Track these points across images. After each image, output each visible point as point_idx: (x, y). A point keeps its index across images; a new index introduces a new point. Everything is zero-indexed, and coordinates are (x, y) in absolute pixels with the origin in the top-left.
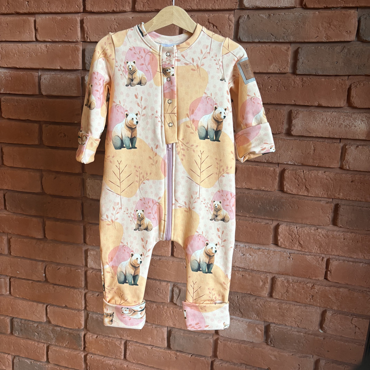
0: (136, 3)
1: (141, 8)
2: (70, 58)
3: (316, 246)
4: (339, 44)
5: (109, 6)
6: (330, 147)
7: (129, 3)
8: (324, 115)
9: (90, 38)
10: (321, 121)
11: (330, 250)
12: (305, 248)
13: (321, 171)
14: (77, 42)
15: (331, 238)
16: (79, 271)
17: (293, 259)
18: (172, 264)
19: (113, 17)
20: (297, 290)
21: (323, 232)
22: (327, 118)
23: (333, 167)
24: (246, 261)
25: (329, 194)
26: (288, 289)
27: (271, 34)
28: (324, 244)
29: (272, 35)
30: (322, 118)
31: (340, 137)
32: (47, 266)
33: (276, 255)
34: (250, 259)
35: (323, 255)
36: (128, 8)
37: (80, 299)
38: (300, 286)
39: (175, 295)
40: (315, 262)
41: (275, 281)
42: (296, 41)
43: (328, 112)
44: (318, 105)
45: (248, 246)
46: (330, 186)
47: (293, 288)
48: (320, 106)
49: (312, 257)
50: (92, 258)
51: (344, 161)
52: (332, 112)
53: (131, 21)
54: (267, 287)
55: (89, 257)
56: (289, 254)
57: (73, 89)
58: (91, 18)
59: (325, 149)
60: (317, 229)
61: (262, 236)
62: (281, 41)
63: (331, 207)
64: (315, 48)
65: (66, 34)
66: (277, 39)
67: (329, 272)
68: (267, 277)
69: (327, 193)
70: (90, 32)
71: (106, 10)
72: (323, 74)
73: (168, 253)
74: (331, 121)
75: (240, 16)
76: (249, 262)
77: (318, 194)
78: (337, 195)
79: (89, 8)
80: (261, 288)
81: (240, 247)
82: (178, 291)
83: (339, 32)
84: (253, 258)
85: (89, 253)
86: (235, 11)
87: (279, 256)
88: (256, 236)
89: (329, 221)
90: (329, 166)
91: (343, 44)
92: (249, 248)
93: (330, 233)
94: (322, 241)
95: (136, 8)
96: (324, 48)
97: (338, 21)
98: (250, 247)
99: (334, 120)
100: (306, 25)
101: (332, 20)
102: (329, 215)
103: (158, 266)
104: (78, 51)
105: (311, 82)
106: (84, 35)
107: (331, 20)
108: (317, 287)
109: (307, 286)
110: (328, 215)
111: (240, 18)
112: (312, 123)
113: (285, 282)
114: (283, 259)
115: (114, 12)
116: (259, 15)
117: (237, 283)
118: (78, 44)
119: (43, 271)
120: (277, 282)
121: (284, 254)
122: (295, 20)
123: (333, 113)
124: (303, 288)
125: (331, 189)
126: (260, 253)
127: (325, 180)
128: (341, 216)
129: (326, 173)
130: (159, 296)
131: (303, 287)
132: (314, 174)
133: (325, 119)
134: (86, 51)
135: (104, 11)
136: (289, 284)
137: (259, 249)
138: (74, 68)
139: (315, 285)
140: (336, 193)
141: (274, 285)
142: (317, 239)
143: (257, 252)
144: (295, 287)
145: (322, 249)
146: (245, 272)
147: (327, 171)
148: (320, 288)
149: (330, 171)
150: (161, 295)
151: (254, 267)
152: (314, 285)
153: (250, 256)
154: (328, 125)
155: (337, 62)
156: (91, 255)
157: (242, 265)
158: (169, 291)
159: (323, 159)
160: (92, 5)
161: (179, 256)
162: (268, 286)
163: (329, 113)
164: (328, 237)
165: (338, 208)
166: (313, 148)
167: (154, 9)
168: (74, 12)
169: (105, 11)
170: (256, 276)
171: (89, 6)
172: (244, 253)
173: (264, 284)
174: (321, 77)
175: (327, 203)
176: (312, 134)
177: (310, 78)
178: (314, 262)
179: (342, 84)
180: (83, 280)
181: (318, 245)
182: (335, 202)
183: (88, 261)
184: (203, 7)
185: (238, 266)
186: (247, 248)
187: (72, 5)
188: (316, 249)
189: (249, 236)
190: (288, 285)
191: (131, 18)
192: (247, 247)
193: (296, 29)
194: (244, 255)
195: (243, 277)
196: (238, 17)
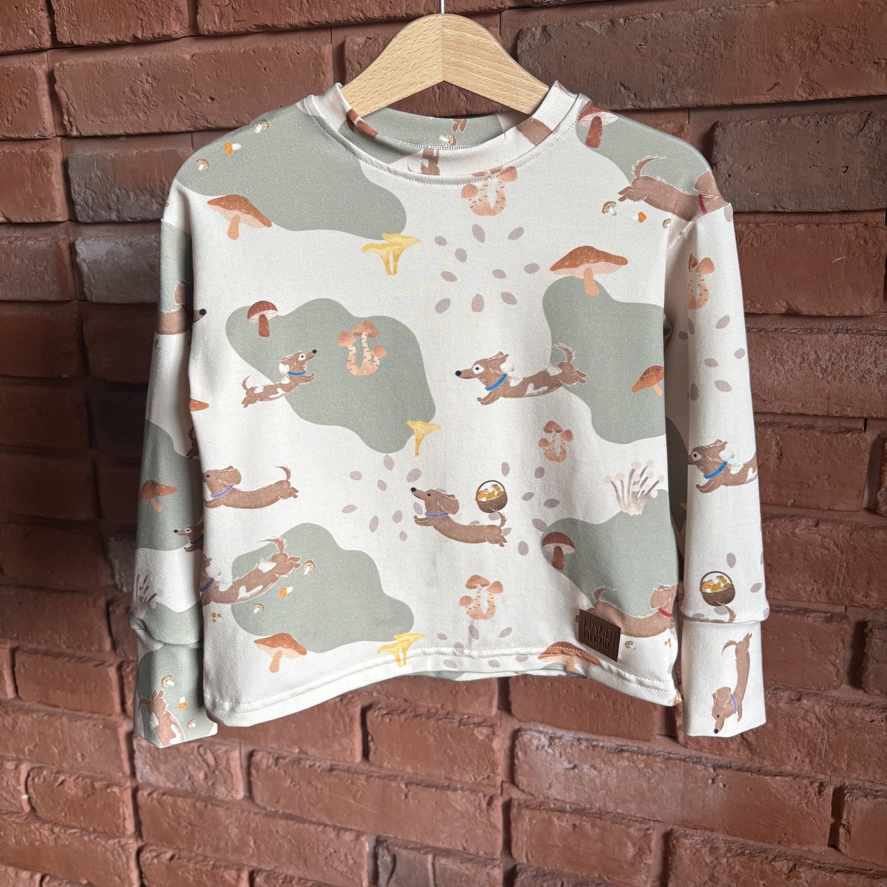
0: (199, 10)
1: (215, 23)
2: (29, 188)
3: (799, 750)
4: (851, 106)
5: (120, 25)
6: (830, 445)
7: (179, 11)
8: (807, 343)
9: (78, 127)
10: (798, 362)
11: (844, 766)
12: (761, 755)
13: (804, 522)
14: (44, 139)
15: (846, 729)
16: (115, 793)
17: (724, 786)
18: (366, 784)
19: (136, 58)
20: (742, 879)
21: (817, 709)
22: (819, 352)
23: (845, 508)
24: (582, 784)
25: (833, 591)
26: (716, 874)
27: (621, 84)
28: (822, 747)
29: (624, 87)
30: (800, 352)
31: (865, 415)
32: (31, 774)
33: (674, 772)
34: (592, 780)
35: (821, 776)
36: (177, 28)
37: (125, 866)
38: (751, 868)
39: (381, 870)
40: (798, 797)
41: (673, 845)
42: (706, 104)
43: (821, 331)
44: (788, 310)
45: (587, 740)
46: (834, 567)
47: (730, 872)
48: (791, 314)
49: (786, 781)
50: (146, 756)
51: (879, 490)
52: (836, 333)
53: (189, 68)
54: (650, 862)
55: (137, 754)
56: (712, 771)
57: (47, 279)
58: (72, 66)
59: (813, 450)
60: (799, 699)
61: (627, 714)
62: (654, 105)
63: (842, 633)
64: (769, 123)
65: (10, 118)
66: (642, 100)
67: (842, 830)
68: (649, 832)
69: (826, 588)
70: (76, 107)
71: (113, 38)
72: (797, 210)
73: (352, 755)
74: (833, 364)
75: (520, 31)
76: (591, 788)
77: (799, 594)
78: (859, 597)
79: (65, 36)
80: (632, 864)
81: (563, 744)
82: (388, 859)
83: (849, 64)
84: (604, 777)
85: (135, 743)
86: (503, 13)
87: (682, 774)
88: (609, 715)
89: (837, 676)
90: (832, 507)
91: (863, 105)
92: (588, 748)
93: (841, 712)
94: (815, 735)
95: (200, 25)
96: (801, 124)
97: (844, 28)
98: (594, 743)
99: (843, 358)
100: (737, 48)
101: (824, 26)
102: (837, 657)
103: (328, 788)
104: (48, 167)
105: (761, 236)
106: (62, 117)
107: (819, 26)
108: (806, 875)
109: (775, 868)
110: (832, 657)
111: (518, 37)
112: (770, 370)
113: (705, 851)
114: (694, 785)
115: (137, 43)
116: (579, 25)
117: (558, 846)
118: (47, 145)
119: (22, 788)
120: (678, 850)
121: (696, 769)
122: (697, 33)
123: (840, 335)
124: (763, 875)
125: (839, 579)
126: (621, 763)
127: (818, 549)
128: (878, 662)
129: (822, 526)
130: (336, 869)
131: (762, 872)
132: (781, 532)
133: (813, 356)
134: (70, 167)
135: (107, 42)
136: (717, 859)
137: (622, 751)
138: (43, 220)
139: (800, 866)
140: (857, 591)
141: (670, 858)
142: (799, 728)
143: (614, 761)
144: (737, 868)
145: (817, 759)
146: (581, 815)
147: (826, 521)
148: (815, 878)
149: (833, 521)
150: (341, 868)
151: (608, 804)
152: (795, 866)
153: (593, 770)
154: (821, 376)
155: (844, 169)
156: (141, 749)
157: (571, 796)
158: (365, 857)
159: (811, 484)
160: (73, 25)
161: (385, 764)
162: (653, 860)
163: (826, 337)
164: (835, 725)
165: (866, 635)
166: (774, 449)
167: (253, 27)
168: (24, 49)
169: (110, 40)
170: (613, 829)
171: (65, 28)
172: (576, 762)
173: (640, 853)
174: (793, 218)
175: (829, 620)
176: (769, 406)
177: (757, 225)
178: (793, 797)
179: (865, 242)
180: (127, 816)
181: (803, 747)
182: (855, 616)
183: (137, 766)
184: (401, 10)
185: (559, 797)
186: (583, 747)
187: (17, 29)
188: (796, 758)
189: (588, 714)
190: (715, 862)
191: (188, 57)
192: (585, 744)
193: (703, 64)
194: (575, 767)
195: (574, 829)
196: (514, 34)
